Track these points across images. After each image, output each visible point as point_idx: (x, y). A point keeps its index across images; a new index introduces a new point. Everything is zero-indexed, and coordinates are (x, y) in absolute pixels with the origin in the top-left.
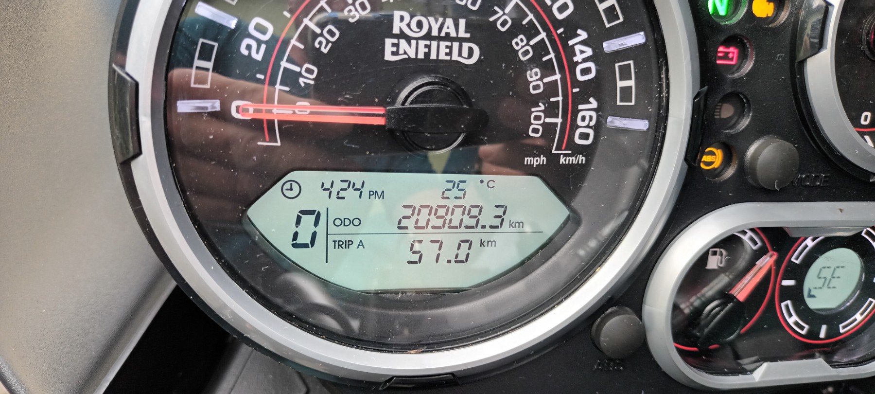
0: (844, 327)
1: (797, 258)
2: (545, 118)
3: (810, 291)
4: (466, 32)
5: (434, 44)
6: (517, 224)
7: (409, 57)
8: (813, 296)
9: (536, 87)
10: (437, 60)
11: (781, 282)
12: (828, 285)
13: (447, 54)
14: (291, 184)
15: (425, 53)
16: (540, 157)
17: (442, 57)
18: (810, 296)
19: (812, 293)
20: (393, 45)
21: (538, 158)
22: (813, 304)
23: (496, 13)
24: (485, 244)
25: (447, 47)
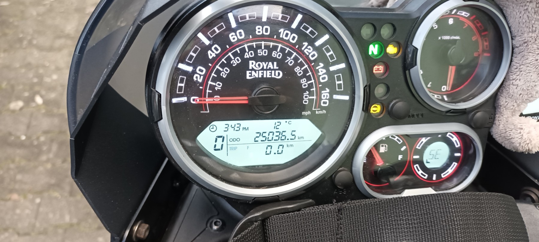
0: (444, 175)
1: (419, 147)
2: (309, 97)
3: (427, 160)
4: (277, 67)
5: (265, 72)
6: (301, 138)
7: (256, 77)
8: (429, 163)
9: (305, 85)
10: (266, 78)
11: (413, 157)
12: (435, 157)
13: (270, 75)
14: (213, 127)
15: (262, 76)
16: (308, 112)
17: (268, 76)
18: (427, 162)
19: (428, 161)
20: (250, 73)
21: (307, 112)
22: (428, 166)
23: (288, 59)
24: (289, 146)
25: (270, 73)
